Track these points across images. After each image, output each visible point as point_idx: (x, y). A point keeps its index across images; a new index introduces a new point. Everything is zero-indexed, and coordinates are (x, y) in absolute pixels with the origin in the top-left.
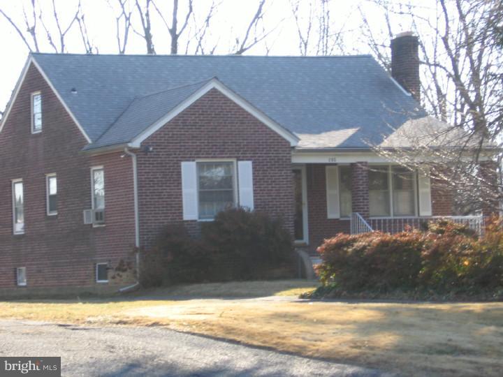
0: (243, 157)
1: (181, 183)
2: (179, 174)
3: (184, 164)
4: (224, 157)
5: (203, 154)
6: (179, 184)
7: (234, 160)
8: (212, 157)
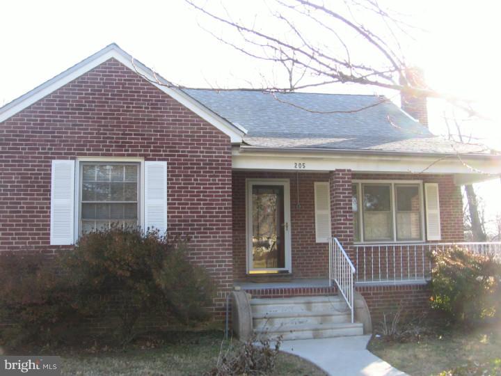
0: (153, 155)
1: (50, 191)
2: (48, 177)
3: (55, 163)
4: (123, 155)
5: (89, 150)
6: (48, 191)
7: (141, 160)
8: (103, 155)
